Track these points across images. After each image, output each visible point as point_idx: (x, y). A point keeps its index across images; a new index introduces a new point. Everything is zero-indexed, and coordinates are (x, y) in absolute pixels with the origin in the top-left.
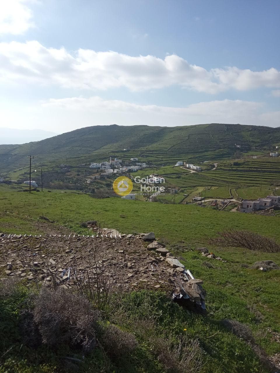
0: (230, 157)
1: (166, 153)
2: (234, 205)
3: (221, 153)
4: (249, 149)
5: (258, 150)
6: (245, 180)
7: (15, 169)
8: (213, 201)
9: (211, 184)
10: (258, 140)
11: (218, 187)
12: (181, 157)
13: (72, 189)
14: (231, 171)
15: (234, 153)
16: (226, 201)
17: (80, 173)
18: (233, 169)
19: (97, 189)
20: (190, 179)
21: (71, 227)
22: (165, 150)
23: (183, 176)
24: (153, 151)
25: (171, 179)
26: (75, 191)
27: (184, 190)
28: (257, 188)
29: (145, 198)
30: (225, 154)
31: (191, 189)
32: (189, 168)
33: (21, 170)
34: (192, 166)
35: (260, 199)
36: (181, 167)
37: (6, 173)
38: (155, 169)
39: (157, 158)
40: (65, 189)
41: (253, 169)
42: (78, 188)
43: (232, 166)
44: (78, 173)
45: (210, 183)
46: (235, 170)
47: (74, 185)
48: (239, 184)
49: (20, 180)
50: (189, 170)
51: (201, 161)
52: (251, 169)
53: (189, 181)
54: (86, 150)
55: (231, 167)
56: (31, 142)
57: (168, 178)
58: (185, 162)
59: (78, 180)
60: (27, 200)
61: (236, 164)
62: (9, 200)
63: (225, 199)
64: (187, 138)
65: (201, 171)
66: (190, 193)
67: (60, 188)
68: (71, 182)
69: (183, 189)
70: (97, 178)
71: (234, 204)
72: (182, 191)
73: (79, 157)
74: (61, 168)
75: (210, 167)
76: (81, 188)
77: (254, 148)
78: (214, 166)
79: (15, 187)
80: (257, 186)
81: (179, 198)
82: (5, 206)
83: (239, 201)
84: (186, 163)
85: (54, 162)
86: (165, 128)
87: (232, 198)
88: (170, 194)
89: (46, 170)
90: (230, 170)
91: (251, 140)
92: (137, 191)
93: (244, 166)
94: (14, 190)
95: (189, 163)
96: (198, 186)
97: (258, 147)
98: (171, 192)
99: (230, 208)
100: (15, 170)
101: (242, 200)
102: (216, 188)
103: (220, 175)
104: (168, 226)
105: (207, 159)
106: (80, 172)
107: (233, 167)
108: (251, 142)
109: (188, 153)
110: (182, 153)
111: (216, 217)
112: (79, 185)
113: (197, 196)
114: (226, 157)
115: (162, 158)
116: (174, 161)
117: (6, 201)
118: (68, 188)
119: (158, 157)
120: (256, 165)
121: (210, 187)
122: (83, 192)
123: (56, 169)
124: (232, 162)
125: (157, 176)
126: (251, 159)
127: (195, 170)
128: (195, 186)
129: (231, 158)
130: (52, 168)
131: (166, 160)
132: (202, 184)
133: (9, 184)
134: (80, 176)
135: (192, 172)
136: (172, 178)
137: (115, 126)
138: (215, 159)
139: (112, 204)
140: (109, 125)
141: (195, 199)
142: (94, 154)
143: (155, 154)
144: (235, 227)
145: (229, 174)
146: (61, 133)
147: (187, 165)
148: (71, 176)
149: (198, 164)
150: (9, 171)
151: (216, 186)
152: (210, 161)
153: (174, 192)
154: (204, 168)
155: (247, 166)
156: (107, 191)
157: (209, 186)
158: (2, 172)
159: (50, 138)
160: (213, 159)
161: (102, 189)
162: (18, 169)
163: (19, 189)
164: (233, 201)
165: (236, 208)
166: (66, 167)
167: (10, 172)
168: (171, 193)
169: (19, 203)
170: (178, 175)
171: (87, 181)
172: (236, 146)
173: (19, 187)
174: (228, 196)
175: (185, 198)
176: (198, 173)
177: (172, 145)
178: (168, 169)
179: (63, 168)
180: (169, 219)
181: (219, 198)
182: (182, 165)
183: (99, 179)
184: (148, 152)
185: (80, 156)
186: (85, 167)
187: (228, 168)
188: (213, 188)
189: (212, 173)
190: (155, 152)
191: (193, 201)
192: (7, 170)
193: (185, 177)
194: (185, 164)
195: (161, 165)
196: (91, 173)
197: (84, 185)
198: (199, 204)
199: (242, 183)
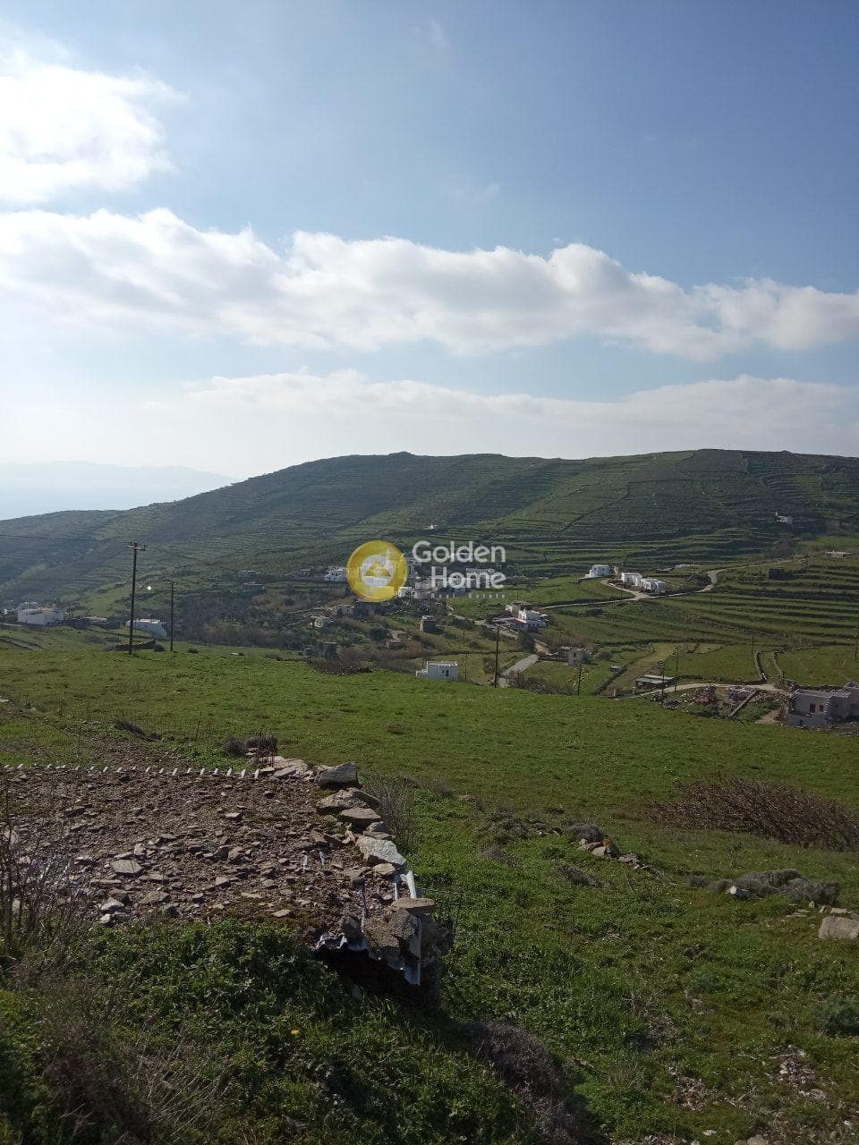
0: (759, 551)
1: (559, 539)
2: (771, 704)
3: (731, 540)
4: (818, 528)
5: (848, 533)
6: (807, 624)
7: (103, 583)
8: (701, 689)
9: (700, 636)
10: (849, 501)
11: (720, 646)
12: (606, 551)
13: (268, 645)
14: (762, 596)
15: (772, 541)
16: (743, 690)
17: (293, 598)
18: (768, 588)
19: (343, 645)
20: (631, 620)
21: (197, 754)
22: (558, 528)
23: (607, 609)
24: (517, 532)
25: (574, 619)
26: (277, 651)
27: (613, 652)
28: (843, 648)
29: (489, 676)
30: (741, 544)
31: (635, 650)
32: (629, 585)
33: (121, 585)
34: (637, 579)
35: (851, 685)
36: (602, 582)
37: (77, 596)
38: (524, 586)
39: (529, 555)
40: (247, 646)
41: (831, 591)
42: (287, 641)
43: (766, 581)
44: (288, 597)
45: (695, 631)
46: (773, 594)
47: (276, 632)
48: (787, 636)
49: (116, 615)
50: (627, 591)
51: (666, 564)
52: (824, 591)
53: (627, 624)
54: (315, 528)
55: (761, 585)
56: (155, 504)
57: (561, 616)
58: (617, 565)
59: (286, 616)
60: (116, 676)
61: (777, 574)
62: (62, 676)
63: (742, 683)
64: (623, 493)
65: (668, 593)
66: (631, 663)
67: (233, 639)
68: (266, 624)
69: (609, 649)
70: (344, 611)
71: (768, 699)
72: (607, 657)
73: (292, 550)
74: (241, 581)
75: (696, 581)
76: (298, 644)
77: (837, 524)
78: (707, 581)
79: (98, 639)
80: (842, 644)
81: (594, 676)
82: (47, 691)
83: (786, 690)
84: (621, 570)
85: (220, 562)
86: (557, 464)
87: (764, 682)
88: (567, 664)
89: (194, 587)
90: (756, 593)
91: (826, 499)
92: (464, 653)
93: (803, 581)
94: (93, 646)
95: (630, 571)
96: (656, 641)
97: (848, 522)
98: (571, 657)
99: (756, 710)
100: (103, 588)
101: (797, 687)
102: (713, 647)
103: (727, 607)
104: (532, 761)
105: (688, 558)
106: (295, 596)
107: (768, 584)
108: (826, 506)
109: (624, 538)
110: (607, 539)
111: (692, 737)
112: (289, 632)
113: (651, 673)
114: (748, 552)
115: (545, 553)
116: (581, 562)
117: (54, 679)
118: (256, 641)
119: (533, 551)
120: (841, 579)
121: (695, 644)
122: (300, 654)
123: (224, 584)
124: (766, 567)
125: (529, 608)
126: (825, 559)
127: (648, 591)
128: (647, 642)
129: (761, 555)
130: (213, 581)
131: (557, 561)
132: (669, 637)
133: (81, 628)
134: (294, 607)
135: (639, 596)
136: (576, 615)
137: (404, 457)
138: (712, 558)
139: (371, 692)
140: (386, 453)
141: (644, 683)
142: (340, 539)
143: (525, 540)
144: (749, 769)
145: (754, 605)
146: (242, 477)
147: (623, 574)
148: (268, 605)
149: (659, 572)
150: (85, 590)
151: (712, 641)
152: (697, 564)
153: (579, 657)
154: (677, 584)
155: (814, 581)
156: (373, 653)
157: (693, 640)
158: (65, 593)
159: (212, 492)
160: (704, 558)
161: (357, 647)
162: (113, 585)
163: (110, 644)
164: (765, 692)
165: (775, 713)
166: (252, 577)
167: (87, 594)
168: (571, 662)
169: (90, 683)
170: (595, 606)
171: (313, 621)
172: (780, 519)
173: (110, 636)
174: (751, 674)
175: (615, 677)
176: (657, 601)
177: (574, 514)
178: (564, 587)
179: (245, 581)
180: (539, 741)
181: (722, 681)
182: (608, 577)
183: (350, 617)
184: (502, 533)
185: (296, 547)
186: (311, 578)
187: (754, 588)
188: (704, 648)
189: (700, 602)
190: (525, 536)
191: (640, 687)
192: (82, 586)
193: (616, 611)
194: (617, 572)
195: (542, 573)
196: (327, 598)
197: (304, 633)
198: (656, 697)
199: (798, 632)
